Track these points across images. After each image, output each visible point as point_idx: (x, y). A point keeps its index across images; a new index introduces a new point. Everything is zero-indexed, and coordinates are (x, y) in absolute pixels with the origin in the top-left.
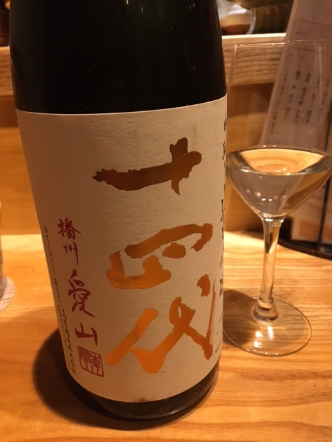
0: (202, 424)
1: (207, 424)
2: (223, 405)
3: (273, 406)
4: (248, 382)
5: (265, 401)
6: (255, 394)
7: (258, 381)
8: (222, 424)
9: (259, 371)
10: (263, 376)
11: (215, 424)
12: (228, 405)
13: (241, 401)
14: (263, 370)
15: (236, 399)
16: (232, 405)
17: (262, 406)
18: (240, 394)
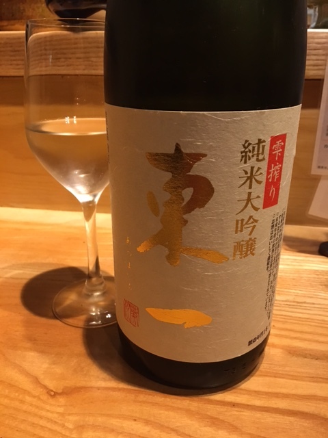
0: (250, 391)
1: (255, 392)
2: (271, 376)
3: (320, 382)
4: (295, 358)
5: (313, 377)
6: (303, 370)
7: (306, 359)
8: (270, 393)
9: (306, 350)
10: (310, 355)
11: (263, 392)
12: (275, 377)
13: (289, 375)
14: (311, 350)
15: (284, 373)
16: (280, 377)
17: (310, 381)
18: (287, 369)
